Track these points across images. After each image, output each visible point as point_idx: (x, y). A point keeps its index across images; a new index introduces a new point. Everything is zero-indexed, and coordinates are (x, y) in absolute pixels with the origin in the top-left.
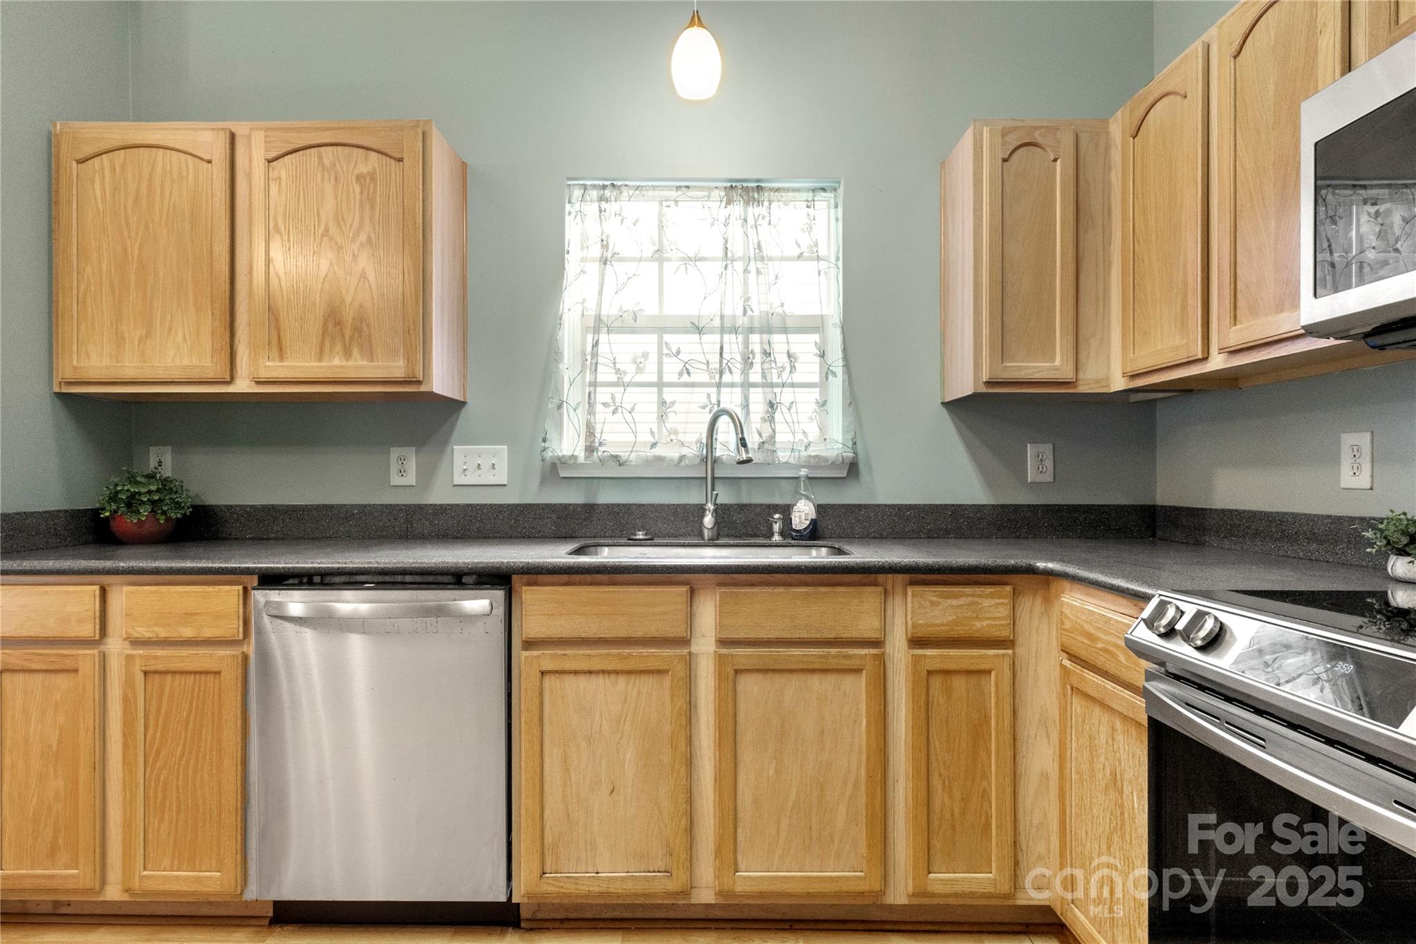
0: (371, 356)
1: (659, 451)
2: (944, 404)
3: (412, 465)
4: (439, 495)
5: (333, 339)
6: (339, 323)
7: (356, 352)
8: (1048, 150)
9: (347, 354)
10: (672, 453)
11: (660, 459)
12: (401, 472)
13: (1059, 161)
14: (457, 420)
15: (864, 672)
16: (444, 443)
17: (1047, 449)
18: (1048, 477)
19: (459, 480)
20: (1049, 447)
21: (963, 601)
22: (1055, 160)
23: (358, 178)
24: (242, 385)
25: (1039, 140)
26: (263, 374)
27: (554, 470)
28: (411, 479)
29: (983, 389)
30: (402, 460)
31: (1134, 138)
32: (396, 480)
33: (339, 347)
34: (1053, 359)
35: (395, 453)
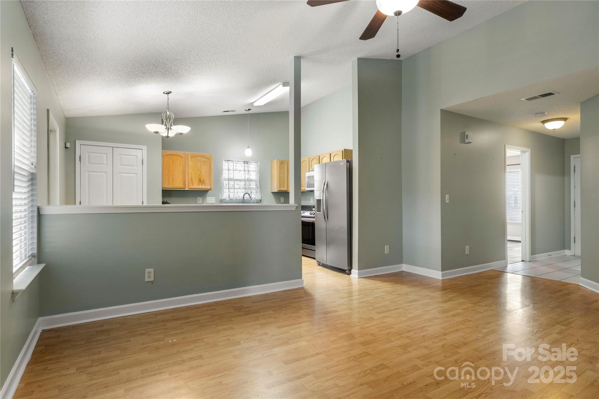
0: (205, 185)
1: (237, 198)
2: (272, 192)
3: (201, 200)
4: (205, 204)
5: (200, 183)
6: (201, 181)
7: (203, 185)
9: (202, 185)
10: (238, 198)
11: (237, 199)
12: (199, 201)
14: (207, 193)
16: (206, 196)
18: (283, 202)
19: (208, 202)
20: (283, 198)
22: (285, 165)
23: (203, 161)
24: (187, 189)
25: (284, 163)
26: (191, 188)
27: (222, 201)
28: (201, 202)
29: (278, 191)
30: (199, 199)
32: (198, 202)
33: (201, 184)
34: (285, 188)
35: (198, 198)
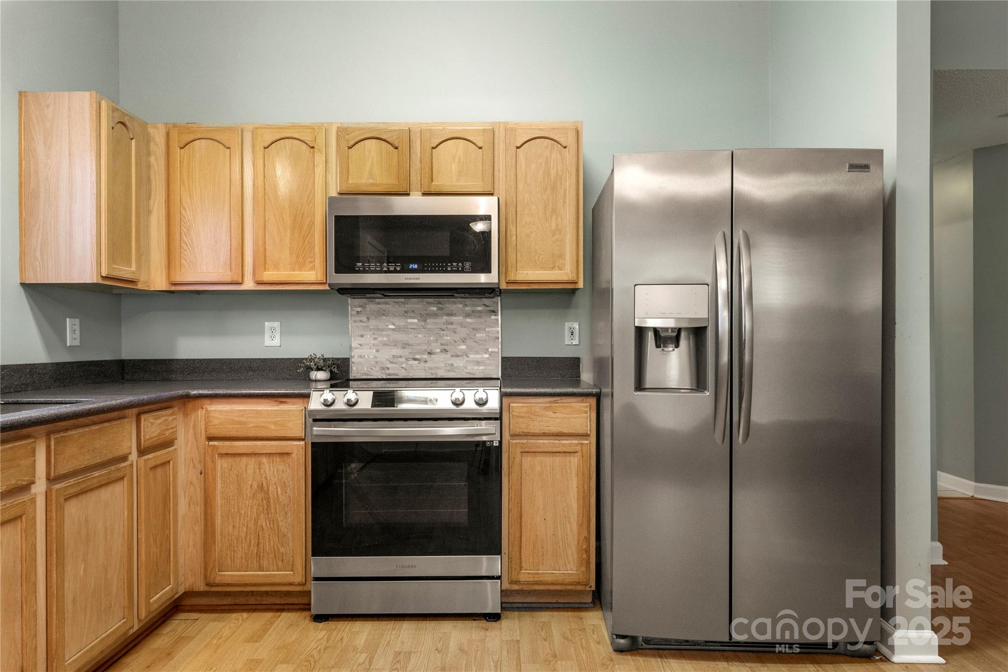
2: (24, 286)
8: (130, 131)
13: (133, 141)
15: (125, 479)
17: (77, 321)
18: (77, 343)
20: (78, 320)
21: (163, 419)
22: (132, 139)
25: (127, 123)
29: (101, 281)
31: (181, 148)
34: (131, 267)
